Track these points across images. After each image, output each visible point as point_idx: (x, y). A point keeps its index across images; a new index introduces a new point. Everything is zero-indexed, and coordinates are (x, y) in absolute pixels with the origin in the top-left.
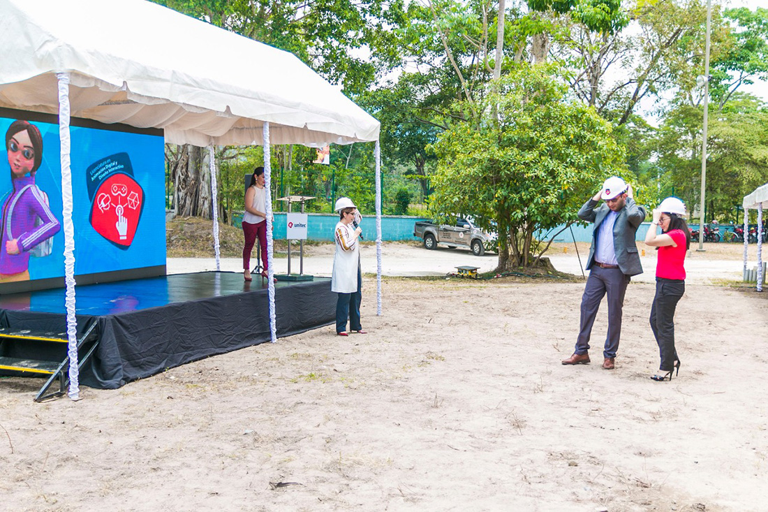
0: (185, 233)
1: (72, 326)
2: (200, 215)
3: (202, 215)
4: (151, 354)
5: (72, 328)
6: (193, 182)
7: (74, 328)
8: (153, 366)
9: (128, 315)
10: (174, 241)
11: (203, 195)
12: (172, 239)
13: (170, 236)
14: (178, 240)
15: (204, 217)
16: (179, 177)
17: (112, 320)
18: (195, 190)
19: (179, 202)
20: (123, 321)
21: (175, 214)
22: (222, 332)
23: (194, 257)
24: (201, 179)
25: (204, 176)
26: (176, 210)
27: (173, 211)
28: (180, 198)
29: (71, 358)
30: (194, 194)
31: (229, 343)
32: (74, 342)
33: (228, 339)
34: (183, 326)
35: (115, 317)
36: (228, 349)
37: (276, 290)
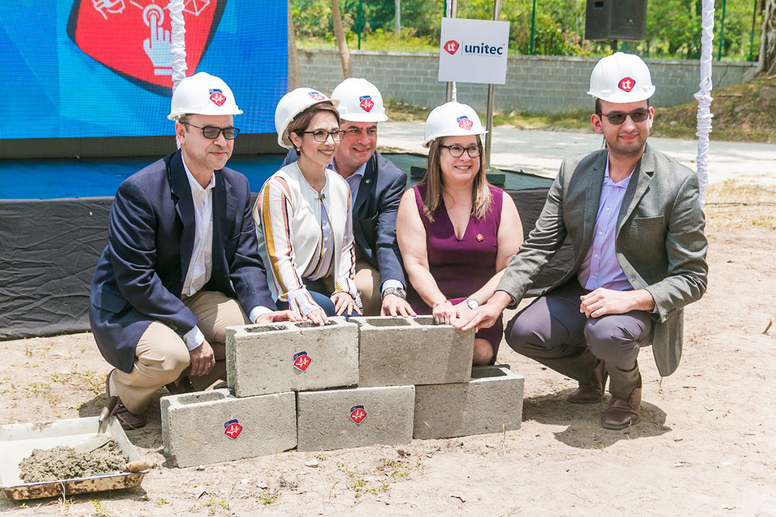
0: (760, 101)
10: (740, 114)
12: (737, 110)
13: (734, 106)
14: (746, 113)
16: (771, 6)
19: (766, 49)
21: (757, 70)
23: (765, 141)
26: (760, 64)
27: (755, 64)
28: (769, 41)
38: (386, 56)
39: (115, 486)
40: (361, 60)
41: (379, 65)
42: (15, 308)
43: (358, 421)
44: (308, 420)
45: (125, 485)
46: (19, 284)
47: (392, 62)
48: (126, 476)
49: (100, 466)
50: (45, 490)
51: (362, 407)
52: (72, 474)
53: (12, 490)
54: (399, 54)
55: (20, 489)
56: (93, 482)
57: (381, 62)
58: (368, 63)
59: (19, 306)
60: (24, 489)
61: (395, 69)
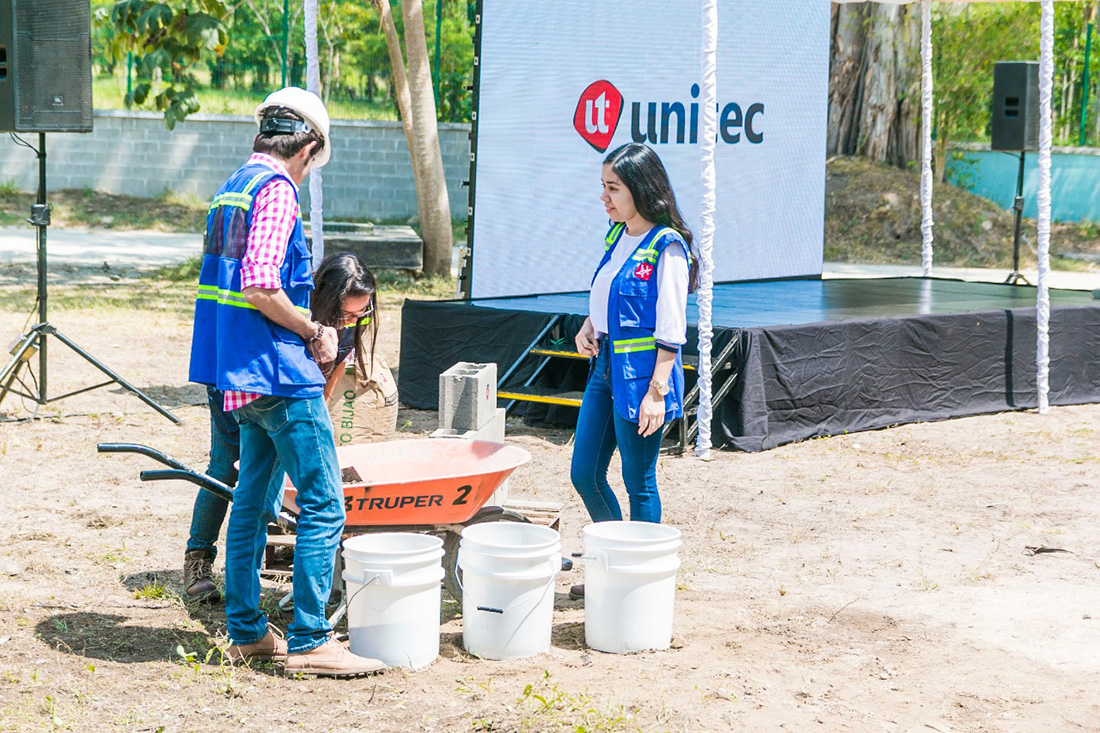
1: (706, 337)
2: (863, 152)
3: (870, 152)
4: (811, 403)
5: (706, 340)
6: (849, 65)
7: (709, 341)
8: (807, 425)
9: (785, 331)
11: (873, 100)
15: (873, 158)
17: (760, 336)
18: (853, 85)
20: (776, 339)
22: (931, 382)
24: (871, 59)
25: (878, 49)
29: (702, 389)
30: (849, 97)
31: (939, 404)
32: (707, 364)
33: (938, 397)
34: (869, 361)
35: (765, 332)
36: (936, 414)
37: (1053, 313)
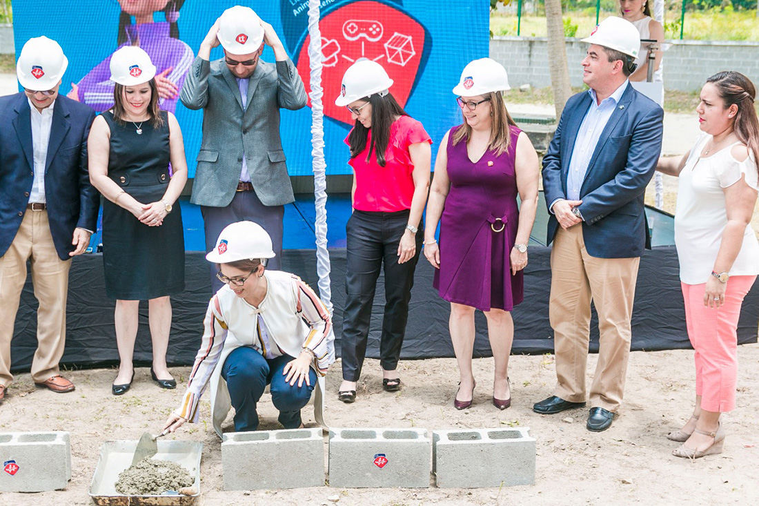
38: (711, 45)
39: (173, 503)
40: (683, 50)
41: (702, 55)
42: (182, 340)
43: (381, 466)
44: (337, 462)
45: (181, 503)
46: (188, 320)
47: (716, 52)
48: (181, 498)
49: (172, 484)
50: (121, 500)
51: (384, 455)
52: (149, 488)
53: (97, 498)
54: (724, 44)
55: (103, 498)
56: (156, 498)
57: (705, 52)
58: (690, 53)
59: (186, 338)
60: (106, 498)
61: (719, 59)
